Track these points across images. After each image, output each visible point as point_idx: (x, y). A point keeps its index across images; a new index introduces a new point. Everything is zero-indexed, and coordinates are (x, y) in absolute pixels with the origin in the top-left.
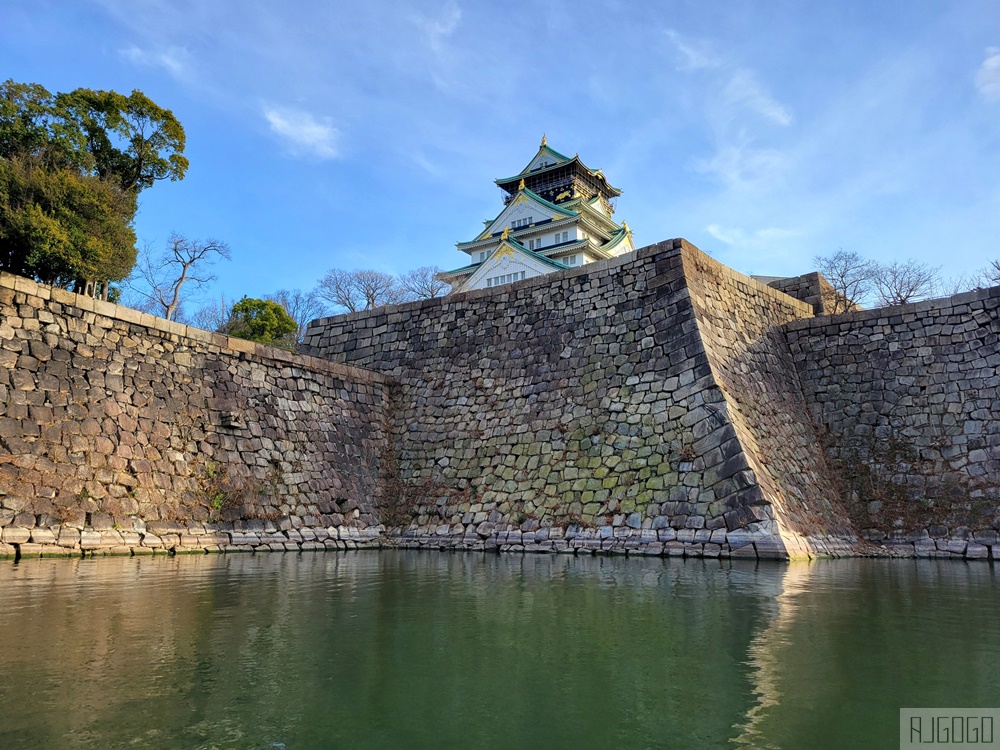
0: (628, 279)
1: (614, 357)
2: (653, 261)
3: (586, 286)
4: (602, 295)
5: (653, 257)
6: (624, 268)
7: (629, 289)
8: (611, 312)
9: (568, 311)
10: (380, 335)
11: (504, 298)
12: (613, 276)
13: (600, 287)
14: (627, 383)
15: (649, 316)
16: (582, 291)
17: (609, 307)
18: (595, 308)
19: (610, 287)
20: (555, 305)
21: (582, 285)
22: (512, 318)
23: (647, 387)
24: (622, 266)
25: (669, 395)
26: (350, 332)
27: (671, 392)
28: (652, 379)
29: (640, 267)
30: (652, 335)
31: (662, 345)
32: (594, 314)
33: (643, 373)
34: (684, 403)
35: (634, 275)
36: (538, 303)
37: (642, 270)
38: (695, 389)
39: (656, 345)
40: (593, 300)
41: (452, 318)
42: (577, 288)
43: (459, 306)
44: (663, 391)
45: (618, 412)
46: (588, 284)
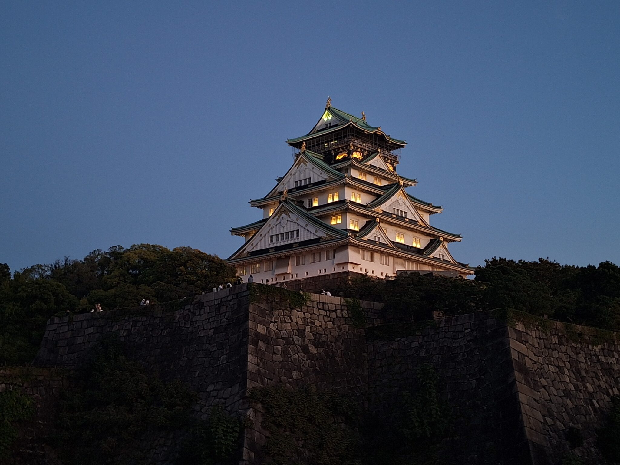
0: (223, 309)
1: (206, 368)
2: (237, 298)
4: (209, 319)
5: (237, 294)
6: (223, 300)
7: (222, 316)
8: (211, 333)
9: (190, 329)
10: (88, 334)
12: (216, 305)
13: (208, 313)
14: (208, 390)
15: (228, 339)
16: (200, 315)
17: (211, 329)
19: (214, 314)
20: (185, 324)
21: (200, 310)
23: (215, 393)
24: (222, 299)
25: (223, 401)
26: (72, 330)
27: (225, 399)
28: (219, 388)
29: (230, 301)
30: (226, 355)
31: (230, 363)
32: (202, 335)
33: (217, 382)
34: (229, 408)
35: (227, 307)
36: (176, 320)
37: (231, 303)
38: (236, 398)
39: (227, 362)
42: (197, 312)
44: (223, 398)
45: (198, 412)
46: (203, 309)
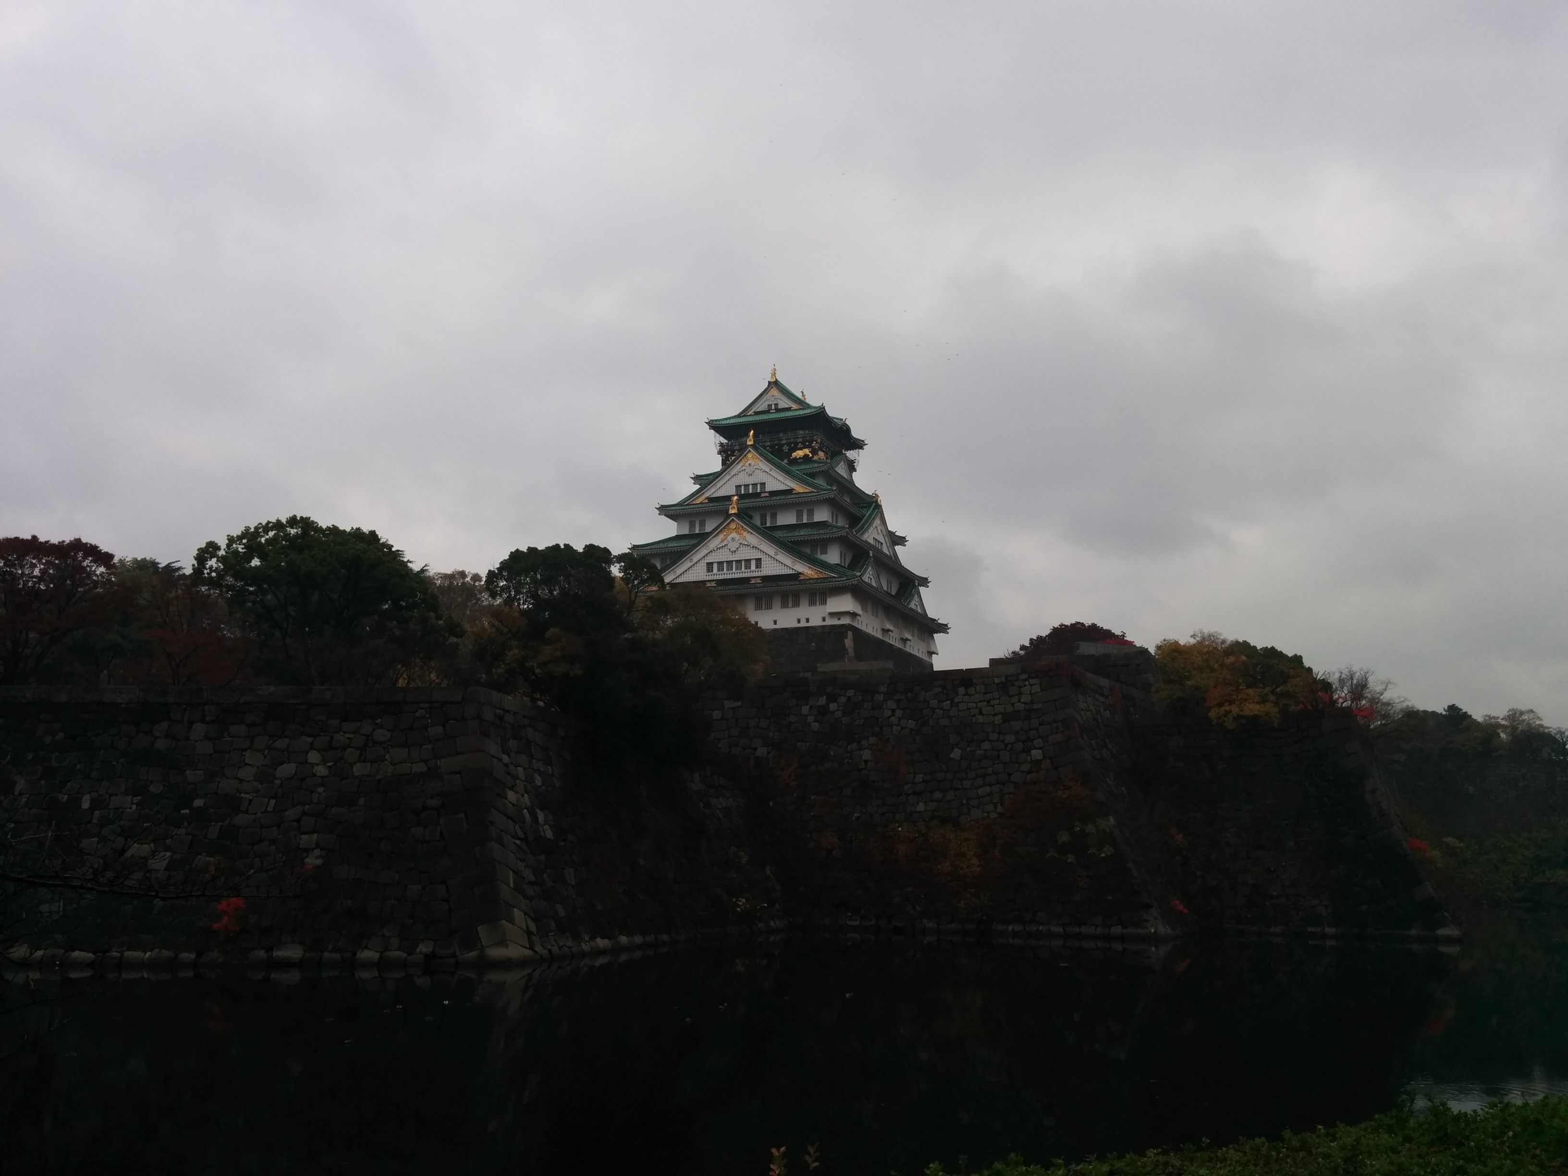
0: (1014, 690)
1: (1004, 763)
2: (1038, 677)
3: (971, 690)
4: (988, 701)
5: (1037, 673)
6: (1010, 678)
7: (1014, 699)
8: (998, 719)
9: (954, 712)
11: (883, 689)
12: (998, 684)
13: (985, 693)
15: (1036, 729)
16: (966, 694)
17: (996, 715)
18: (981, 713)
19: (996, 695)
20: (939, 704)
21: (966, 688)
22: (893, 711)
24: (1006, 676)
29: (1024, 680)
30: (1041, 748)
31: (1052, 759)
32: (980, 719)
35: (1020, 687)
37: (1027, 683)
39: (1046, 757)
40: (980, 705)
41: (822, 701)
42: (962, 690)
43: (829, 689)
46: (973, 688)
